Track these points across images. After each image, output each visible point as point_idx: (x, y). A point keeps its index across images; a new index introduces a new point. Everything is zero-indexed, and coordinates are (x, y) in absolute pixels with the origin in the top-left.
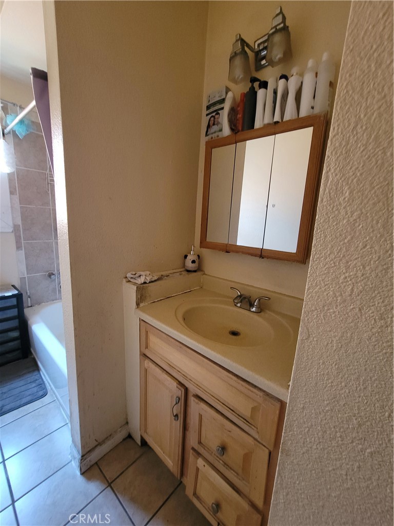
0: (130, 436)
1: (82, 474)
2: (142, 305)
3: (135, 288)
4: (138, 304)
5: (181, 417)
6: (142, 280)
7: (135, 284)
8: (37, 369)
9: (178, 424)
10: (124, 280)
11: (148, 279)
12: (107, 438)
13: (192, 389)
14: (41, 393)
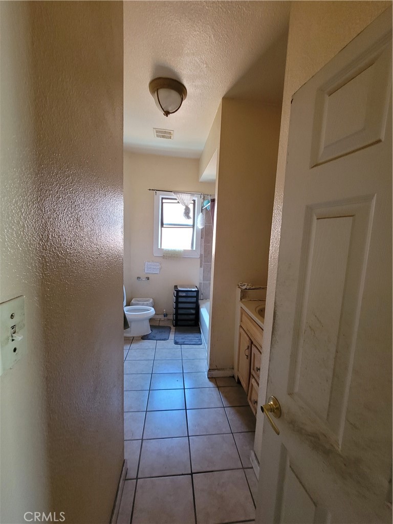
0: (233, 377)
1: (208, 378)
2: (243, 300)
3: (240, 290)
4: (241, 299)
5: (249, 357)
6: (244, 287)
7: (241, 289)
8: (200, 333)
9: (248, 361)
10: (237, 286)
11: (248, 287)
12: (222, 369)
13: (254, 342)
14: (199, 343)
